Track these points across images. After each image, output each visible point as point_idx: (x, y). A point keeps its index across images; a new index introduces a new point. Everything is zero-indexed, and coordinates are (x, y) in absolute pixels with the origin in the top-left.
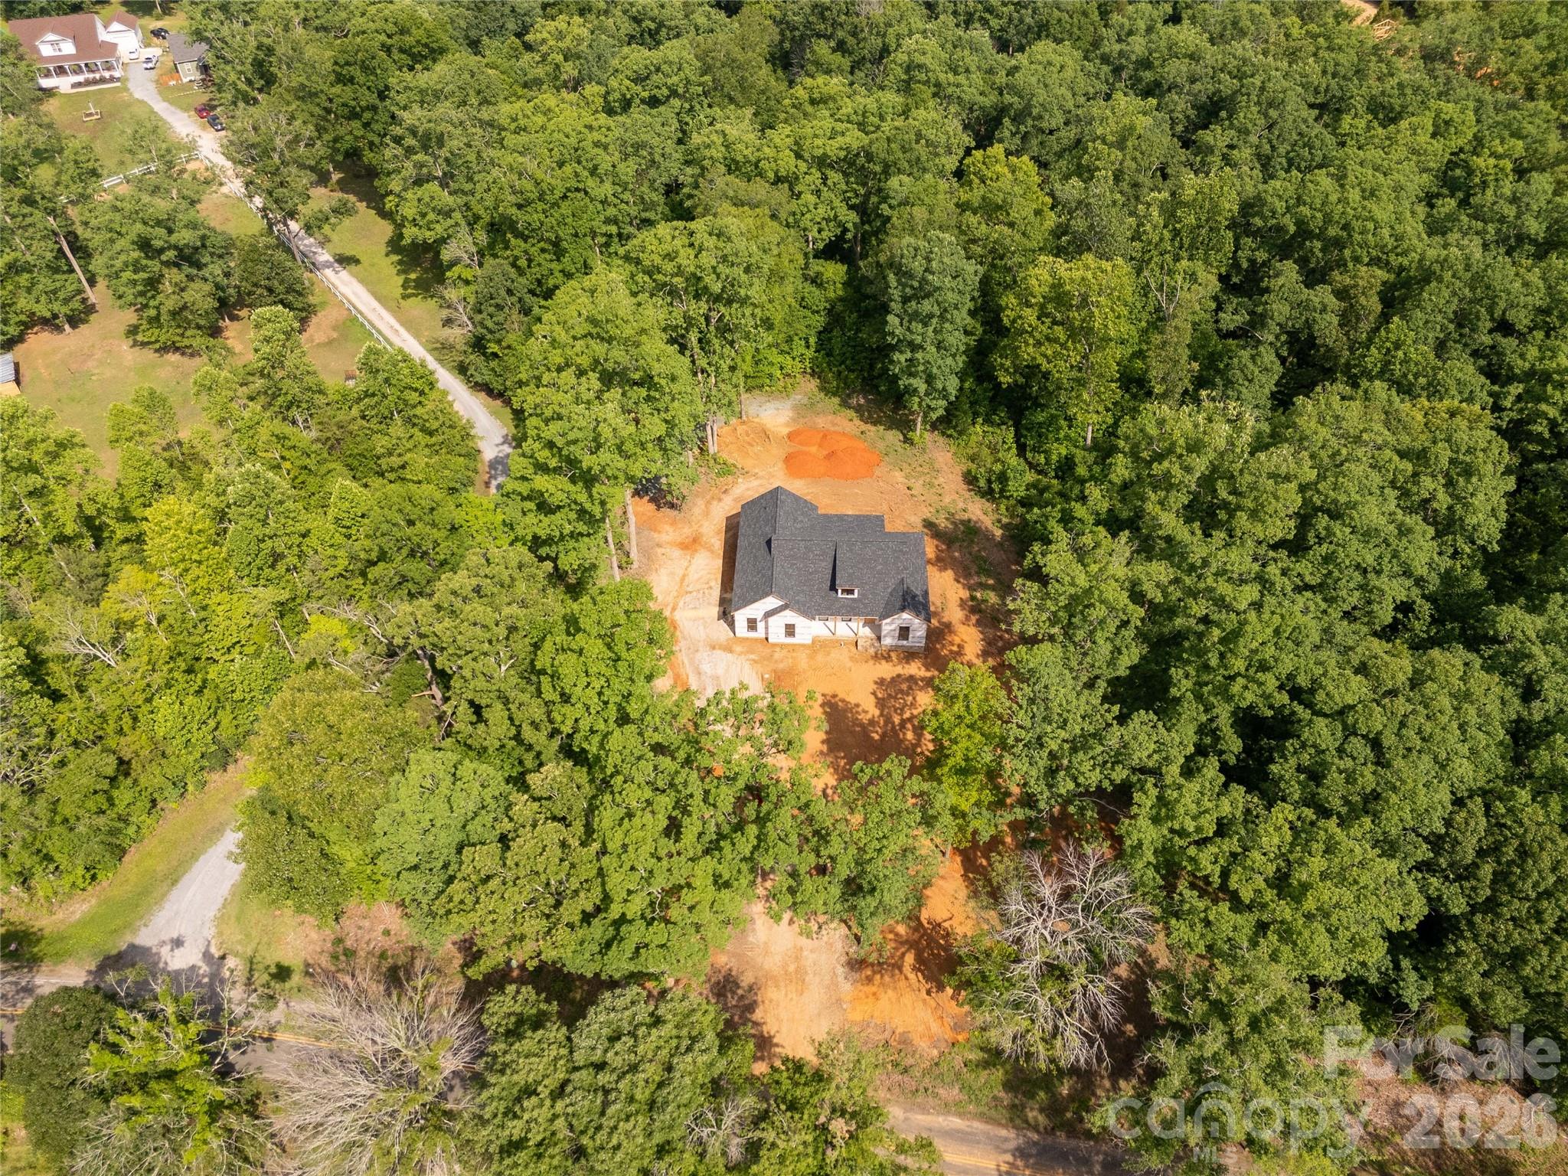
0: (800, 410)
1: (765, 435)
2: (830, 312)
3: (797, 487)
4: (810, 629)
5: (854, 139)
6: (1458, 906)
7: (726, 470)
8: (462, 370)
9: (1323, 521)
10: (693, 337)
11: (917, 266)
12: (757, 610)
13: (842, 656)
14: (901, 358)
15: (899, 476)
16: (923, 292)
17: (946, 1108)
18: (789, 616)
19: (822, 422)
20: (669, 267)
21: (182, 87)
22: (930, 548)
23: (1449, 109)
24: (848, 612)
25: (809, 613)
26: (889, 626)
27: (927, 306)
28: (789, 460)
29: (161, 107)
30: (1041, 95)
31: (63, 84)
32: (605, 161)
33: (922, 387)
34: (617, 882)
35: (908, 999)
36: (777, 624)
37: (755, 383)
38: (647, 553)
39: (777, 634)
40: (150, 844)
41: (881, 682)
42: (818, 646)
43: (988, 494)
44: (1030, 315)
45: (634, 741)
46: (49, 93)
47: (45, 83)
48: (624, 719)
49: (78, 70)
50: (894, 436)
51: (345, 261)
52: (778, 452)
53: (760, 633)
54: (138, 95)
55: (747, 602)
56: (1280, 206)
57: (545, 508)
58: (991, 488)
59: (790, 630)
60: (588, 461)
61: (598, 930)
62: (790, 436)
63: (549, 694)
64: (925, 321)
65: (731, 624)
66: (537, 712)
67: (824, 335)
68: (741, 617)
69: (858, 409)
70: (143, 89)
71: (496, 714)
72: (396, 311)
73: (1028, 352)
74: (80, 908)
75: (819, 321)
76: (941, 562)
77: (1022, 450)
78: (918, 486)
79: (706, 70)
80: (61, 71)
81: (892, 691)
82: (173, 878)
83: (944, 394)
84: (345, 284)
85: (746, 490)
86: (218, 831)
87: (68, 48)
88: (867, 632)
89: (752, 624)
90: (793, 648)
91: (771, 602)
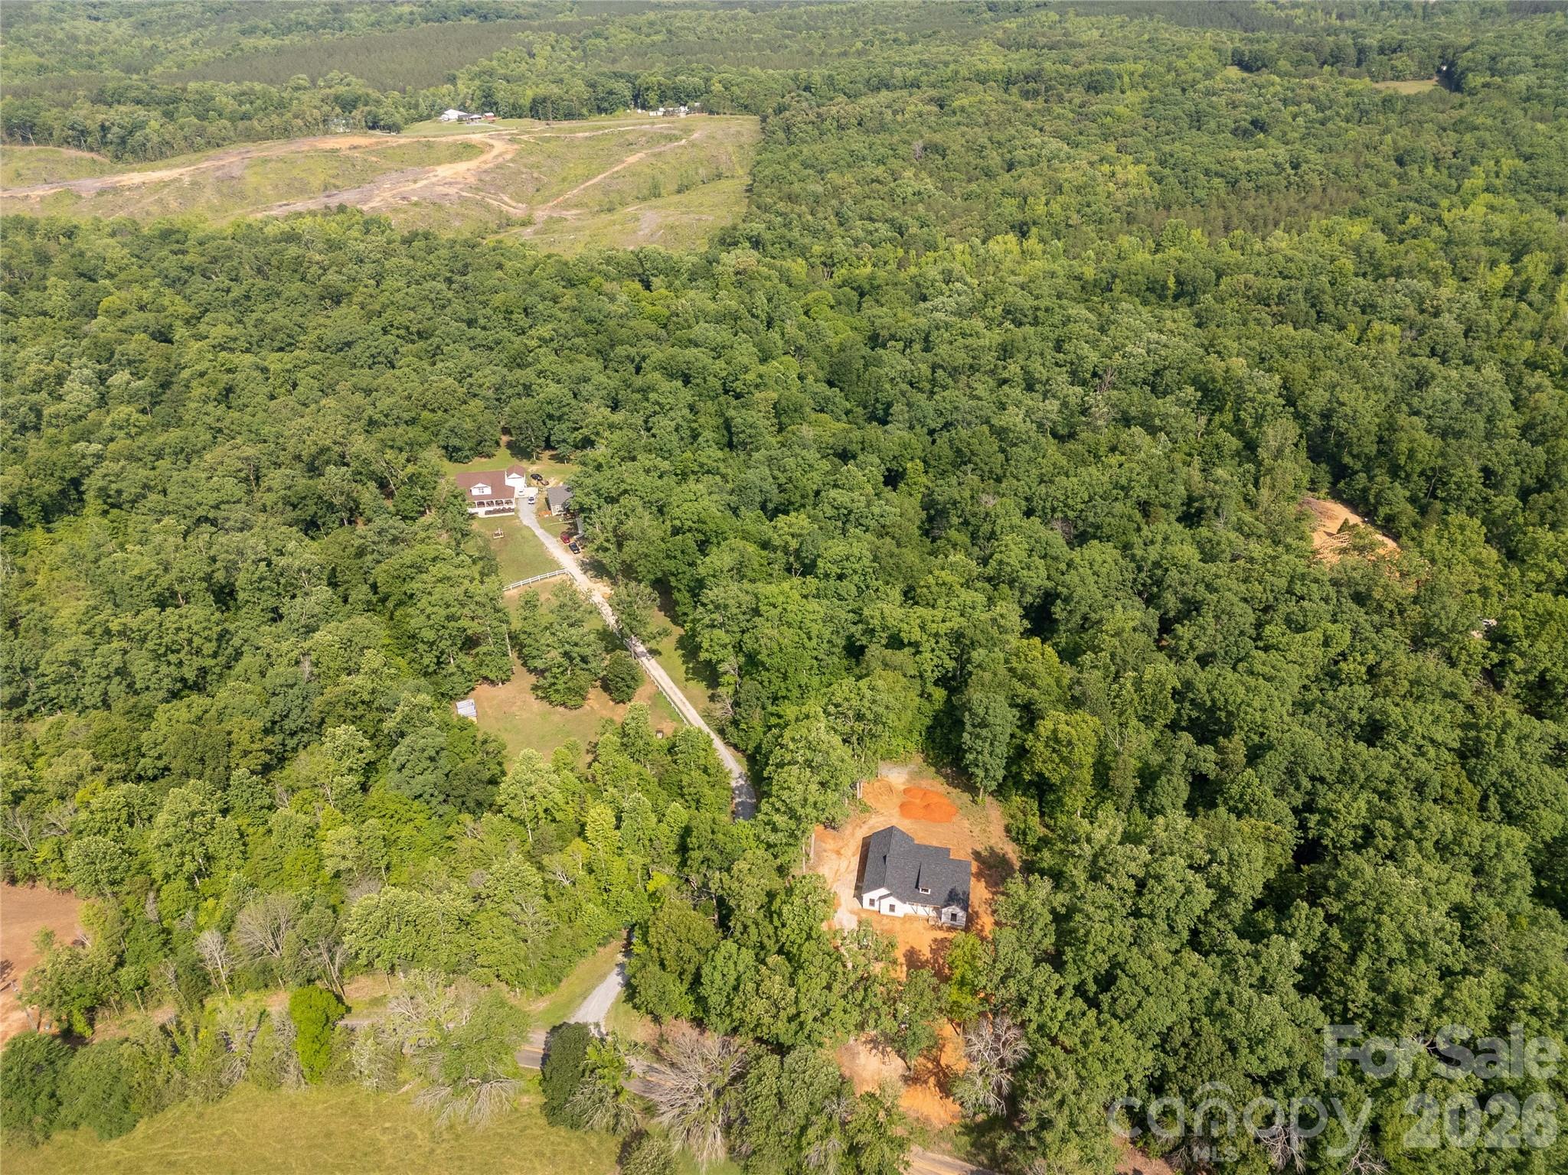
0: (915, 775)
1: (890, 789)
2: (935, 718)
3: (904, 825)
4: (903, 909)
5: (956, 622)
6: (1172, 1068)
7: (866, 809)
8: (721, 732)
9: (1151, 882)
10: (854, 739)
11: (981, 711)
12: (875, 894)
13: (920, 926)
14: (970, 757)
15: (966, 824)
16: (984, 725)
17: (943, 1152)
18: (892, 900)
19: (924, 784)
20: (846, 704)
21: (552, 519)
22: (974, 867)
23: (1332, 628)
24: (925, 901)
25: (903, 900)
26: (947, 911)
27: (984, 732)
28: (902, 806)
29: (539, 532)
30: (1080, 591)
31: (481, 512)
32: (815, 629)
33: (982, 774)
34: (804, 1004)
35: (929, 1097)
36: (886, 903)
37: (889, 756)
38: (818, 854)
39: (885, 910)
40: (572, 978)
41: (935, 940)
42: (907, 919)
43: (1016, 840)
44: (1040, 746)
45: (814, 949)
46: (472, 516)
47: (471, 510)
48: (809, 937)
49: (490, 504)
50: (966, 797)
51: (654, 652)
52: (897, 801)
53: (876, 908)
54: (525, 522)
55: (870, 889)
56: (1203, 689)
57: (775, 830)
58: (1018, 835)
59: (892, 908)
60: (801, 811)
61: (794, 1026)
62: (905, 791)
63: (777, 923)
64: (984, 740)
65: (860, 900)
66: (771, 932)
67: (930, 729)
68: (867, 897)
69: (946, 776)
70: (528, 518)
71: (753, 930)
72: (684, 689)
73: (1038, 765)
74: (542, 1005)
75: (928, 722)
76: (979, 875)
77: (1042, 814)
78: (977, 831)
79: (875, 559)
80: (481, 504)
81: (940, 945)
82: (584, 996)
83: (994, 778)
84: (652, 668)
85: (876, 823)
86: (603, 977)
87: (488, 491)
88: (933, 914)
89: (872, 902)
90: (894, 918)
91: (883, 891)
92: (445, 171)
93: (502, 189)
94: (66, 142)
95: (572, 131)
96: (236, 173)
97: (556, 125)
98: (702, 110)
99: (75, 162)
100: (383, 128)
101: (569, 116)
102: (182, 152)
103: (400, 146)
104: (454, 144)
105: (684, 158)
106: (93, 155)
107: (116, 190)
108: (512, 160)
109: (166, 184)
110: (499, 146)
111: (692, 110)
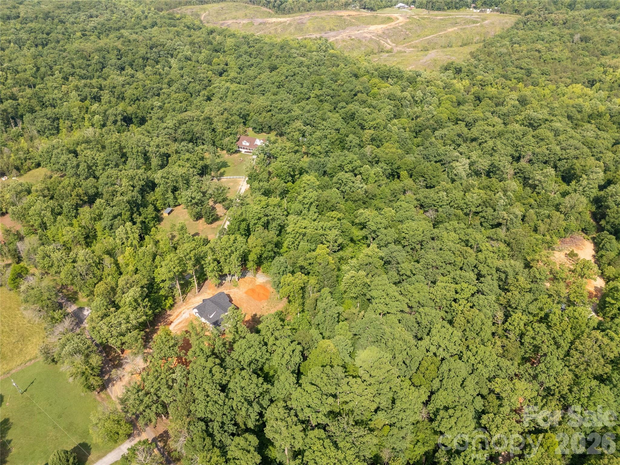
24: (207, 320)
92: (372, 28)
93: (389, 37)
94: (264, 5)
95: (436, 16)
96: (305, 21)
97: (432, 12)
98: (497, 11)
99: (264, 12)
100: (368, 9)
101: (439, 9)
102: (295, 12)
103: (366, 16)
104: (385, 17)
105: (474, 31)
106: (270, 11)
107: (265, 23)
108: (401, 26)
109: (281, 23)
110: (401, 19)
111: (493, 10)
